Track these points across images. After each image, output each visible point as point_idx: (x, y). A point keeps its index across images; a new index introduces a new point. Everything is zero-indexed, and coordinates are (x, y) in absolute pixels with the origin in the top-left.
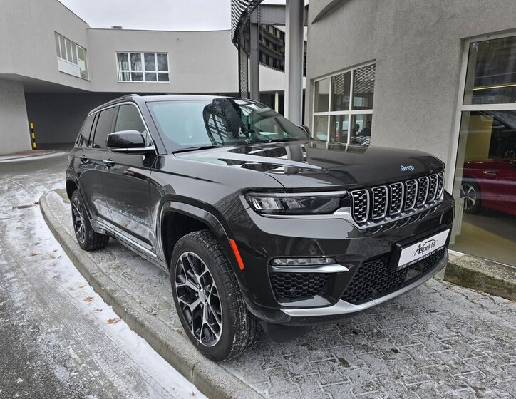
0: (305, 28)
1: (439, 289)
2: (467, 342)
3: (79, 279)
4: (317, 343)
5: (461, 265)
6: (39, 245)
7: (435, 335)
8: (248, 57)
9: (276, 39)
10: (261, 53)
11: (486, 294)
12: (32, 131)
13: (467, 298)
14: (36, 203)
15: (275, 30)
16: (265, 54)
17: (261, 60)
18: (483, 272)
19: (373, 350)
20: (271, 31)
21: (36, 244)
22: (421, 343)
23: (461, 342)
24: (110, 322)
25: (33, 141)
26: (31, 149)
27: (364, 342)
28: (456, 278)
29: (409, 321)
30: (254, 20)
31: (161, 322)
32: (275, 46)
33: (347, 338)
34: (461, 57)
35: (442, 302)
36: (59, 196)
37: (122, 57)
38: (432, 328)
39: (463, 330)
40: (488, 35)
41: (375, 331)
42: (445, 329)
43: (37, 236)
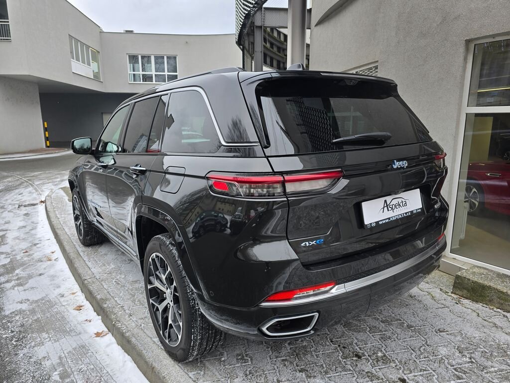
0: (308, 32)
1: (447, 303)
2: (482, 371)
3: (71, 284)
4: (316, 368)
5: (471, 277)
6: (38, 246)
7: (446, 361)
8: (252, 58)
9: (280, 42)
10: (265, 55)
11: (499, 310)
12: (46, 130)
13: (478, 315)
14: (42, 202)
15: (279, 33)
16: (269, 56)
17: (265, 62)
18: (495, 286)
19: (378, 378)
20: (275, 34)
21: (35, 245)
22: (431, 371)
23: (476, 370)
24: (98, 335)
25: (47, 139)
26: (45, 147)
27: (367, 368)
28: (465, 292)
29: (417, 342)
30: (258, 23)
31: (149, 339)
32: (279, 49)
33: (349, 363)
34: (465, 59)
35: (452, 319)
36: (64, 194)
37: (133, 59)
38: (443, 351)
39: (477, 355)
40: (493, 36)
41: (380, 354)
42: (457, 354)
43: (38, 236)
